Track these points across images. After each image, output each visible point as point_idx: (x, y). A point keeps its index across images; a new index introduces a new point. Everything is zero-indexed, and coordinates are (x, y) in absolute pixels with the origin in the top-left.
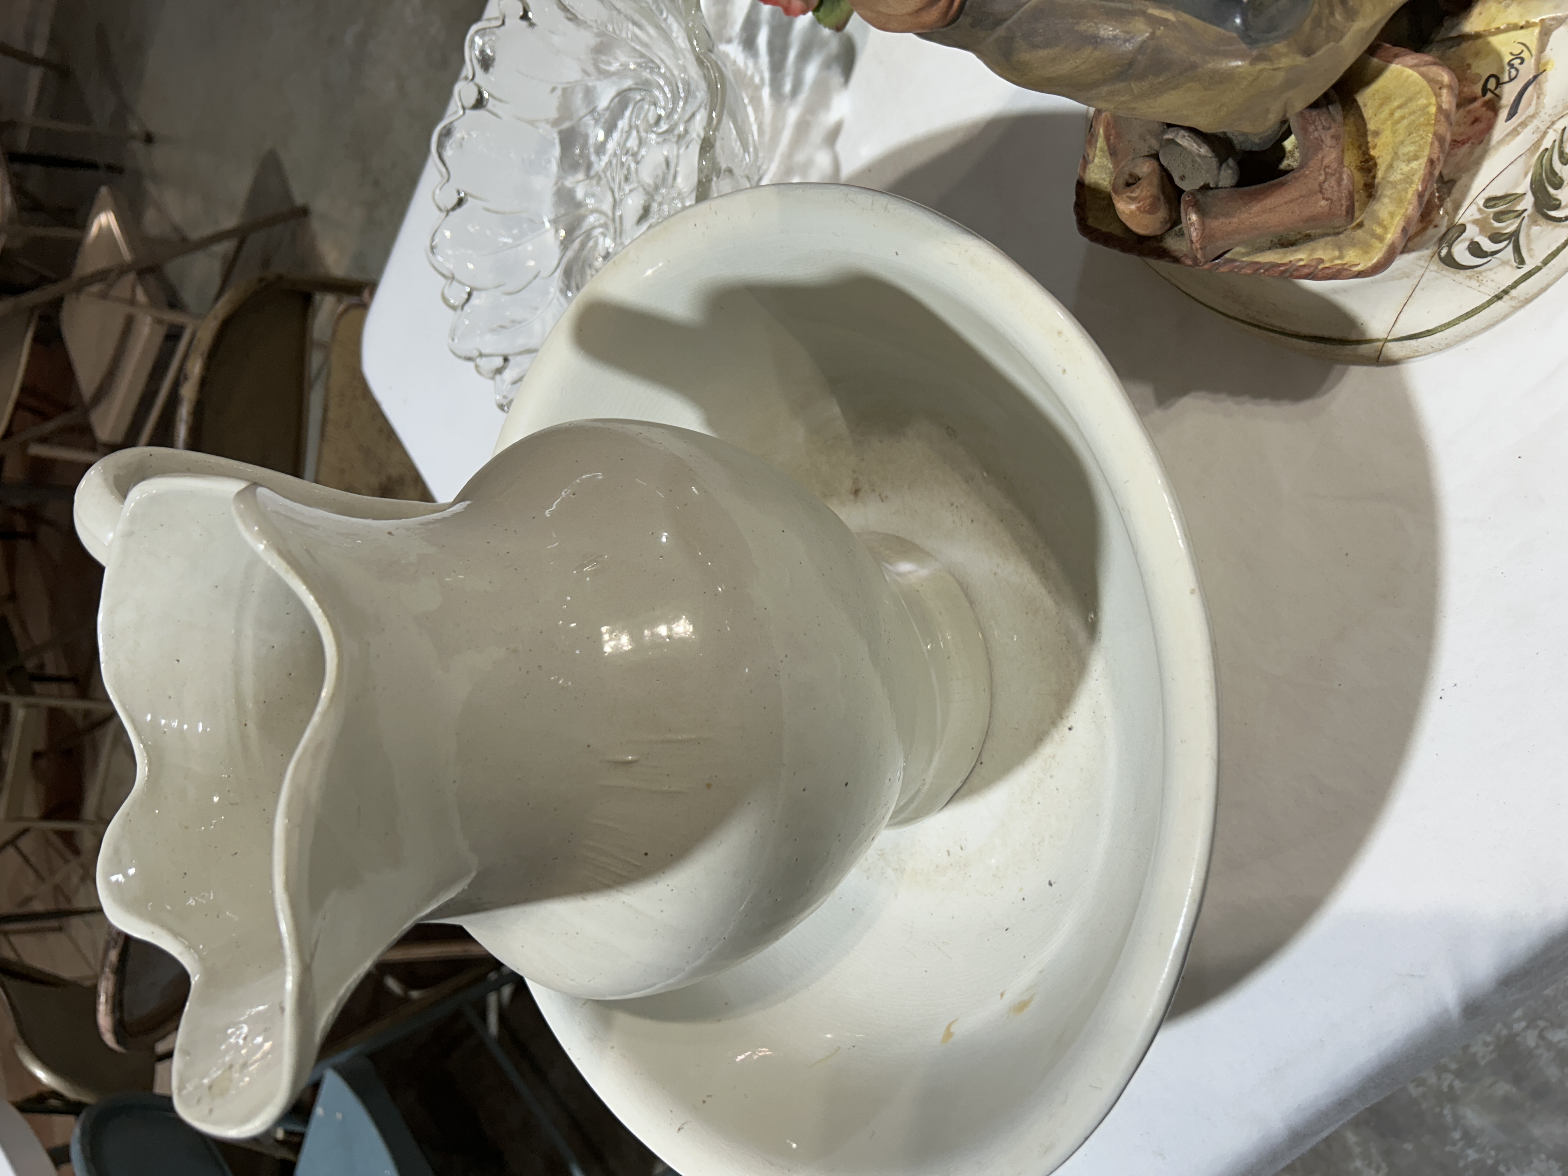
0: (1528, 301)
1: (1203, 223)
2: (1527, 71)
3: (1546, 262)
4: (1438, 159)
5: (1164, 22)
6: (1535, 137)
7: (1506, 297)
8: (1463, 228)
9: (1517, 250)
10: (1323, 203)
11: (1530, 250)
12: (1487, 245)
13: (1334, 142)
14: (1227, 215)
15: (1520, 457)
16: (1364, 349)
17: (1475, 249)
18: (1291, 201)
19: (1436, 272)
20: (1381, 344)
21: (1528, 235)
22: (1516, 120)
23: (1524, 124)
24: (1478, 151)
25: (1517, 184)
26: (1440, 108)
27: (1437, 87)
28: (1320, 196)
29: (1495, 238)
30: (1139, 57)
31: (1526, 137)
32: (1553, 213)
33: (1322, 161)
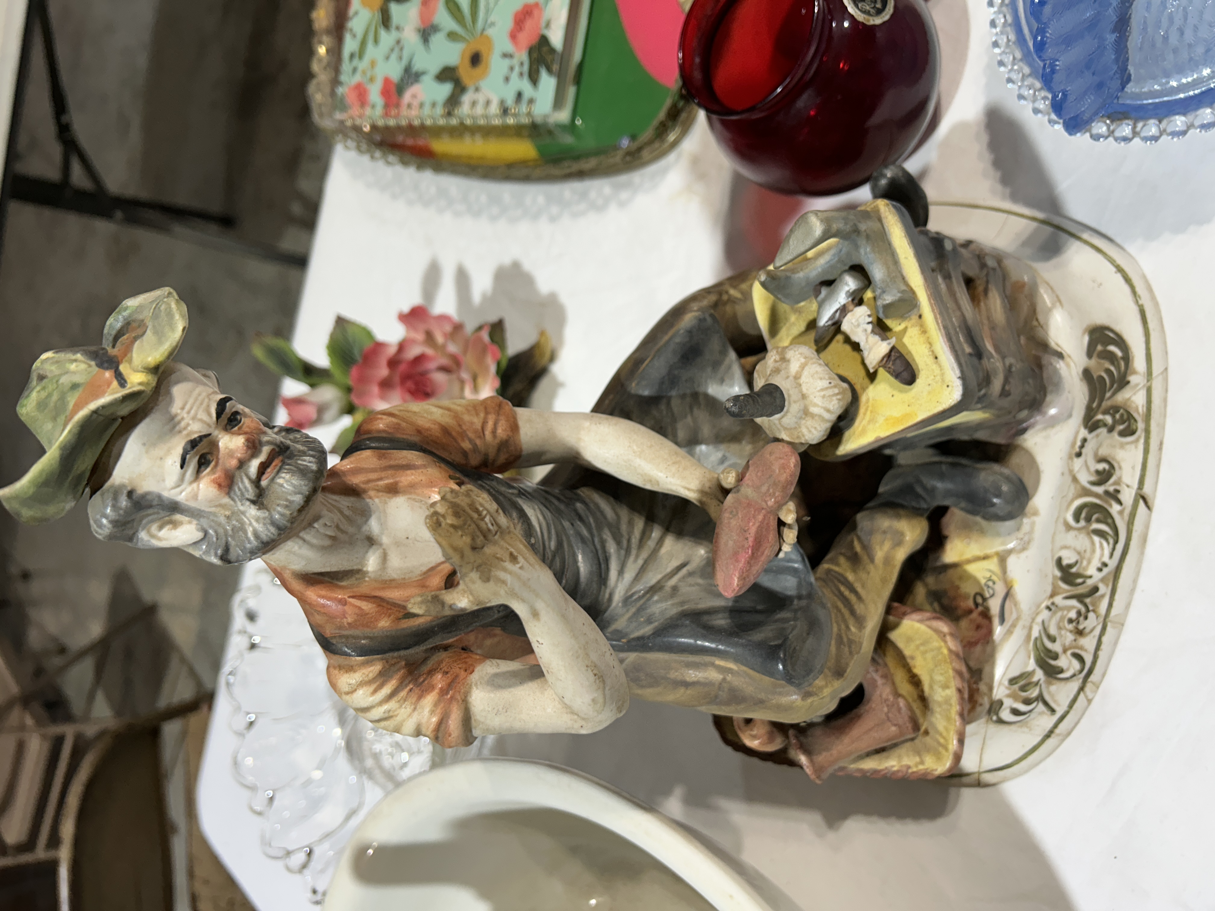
0: (1069, 734)
1: (811, 761)
2: (1000, 589)
3: (1071, 706)
4: (963, 687)
5: (730, 671)
6: (1025, 632)
7: (1053, 735)
8: (1001, 703)
9: (1046, 704)
10: (893, 729)
11: (1055, 701)
12: (1022, 708)
13: (884, 681)
14: (827, 749)
15: (1115, 858)
16: (965, 780)
17: (1015, 712)
18: (870, 730)
19: (993, 729)
20: (977, 775)
21: (1049, 693)
22: (1007, 624)
23: (1014, 625)
24: (989, 649)
25: (1026, 664)
26: (950, 651)
27: (942, 635)
28: (889, 724)
29: (1027, 702)
30: (720, 693)
31: (1018, 634)
32: (1061, 676)
33: (881, 696)
